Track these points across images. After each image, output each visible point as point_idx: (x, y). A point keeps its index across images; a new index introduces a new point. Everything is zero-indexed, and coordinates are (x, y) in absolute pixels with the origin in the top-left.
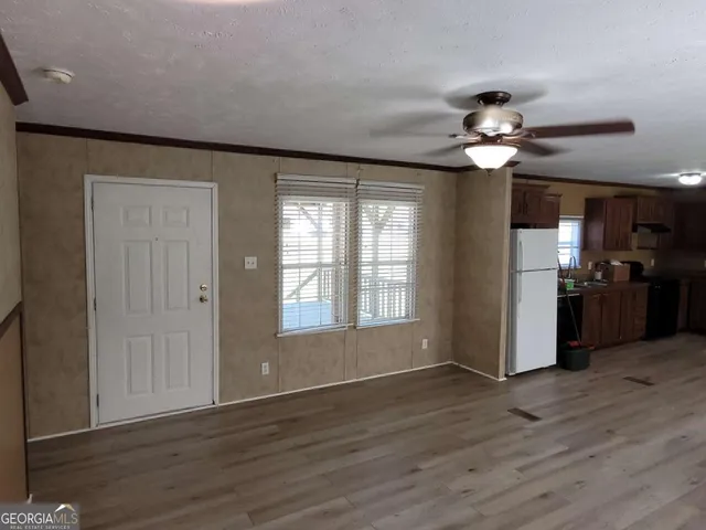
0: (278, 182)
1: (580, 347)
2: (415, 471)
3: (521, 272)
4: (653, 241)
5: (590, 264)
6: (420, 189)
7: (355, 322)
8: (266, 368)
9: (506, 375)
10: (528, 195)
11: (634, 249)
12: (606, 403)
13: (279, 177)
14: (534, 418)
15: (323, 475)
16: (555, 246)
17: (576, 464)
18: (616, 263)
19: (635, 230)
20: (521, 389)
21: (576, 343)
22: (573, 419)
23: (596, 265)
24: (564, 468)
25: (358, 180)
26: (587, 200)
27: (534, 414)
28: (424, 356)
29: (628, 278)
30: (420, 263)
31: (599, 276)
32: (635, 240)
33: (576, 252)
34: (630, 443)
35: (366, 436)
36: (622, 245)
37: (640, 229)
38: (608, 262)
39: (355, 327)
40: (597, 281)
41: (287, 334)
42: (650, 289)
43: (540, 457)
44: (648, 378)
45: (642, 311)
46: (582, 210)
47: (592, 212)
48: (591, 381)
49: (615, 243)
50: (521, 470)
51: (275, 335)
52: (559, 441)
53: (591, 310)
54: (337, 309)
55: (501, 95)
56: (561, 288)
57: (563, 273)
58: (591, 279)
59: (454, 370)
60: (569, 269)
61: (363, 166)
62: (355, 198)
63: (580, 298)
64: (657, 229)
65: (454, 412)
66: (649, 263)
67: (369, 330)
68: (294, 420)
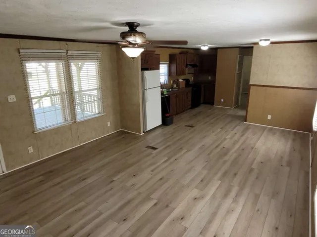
0: (21, 53)
1: (170, 116)
2: (112, 181)
3: (146, 89)
4: (192, 70)
5: (172, 81)
6: (100, 54)
7: (75, 119)
8: (31, 150)
9: (144, 132)
10: (147, 55)
11: (186, 73)
12: (180, 137)
13: (21, 51)
14: (155, 149)
15: (71, 194)
16: (159, 76)
17: (171, 163)
18: (181, 80)
19: (187, 67)
20: (150, 137)
21: (168, 115)
22: (169, 146)
23: (174, 82)
24: (167, 166)
25: (67, 51)
26: (169, 55)
27: (155, 147)
28: (109, 128)
29: (184, 86)
30: (103, 88)
31: (175, 86)
32: (187, 71)
33: (166, 77)
34: (188, 151)
35: (89, 171)
36: (183, 73)
37: (188, 66)
38: (178, 80)
39: (75, 122)
40: (175, 88)
41: (40, 131)
42: (192, 89)
43: (159, 164)
44: (192, 124)
45: (190, 98)
46: (168, 59)
47: (172, 60)
48: (174, 129)
49: (180, 73)
50: (152, 171)
51: (33, 132)
52: (165, 156)
53: (173, 101)
54: (65, 115)
55: (136, 24)
56: (162, 93)
57: (162, 86)
58: (172, 88)
59: (122, 133)
60: (164, 84)
61: (68, 43)
62: (67, 60)
63: (169, 96)
64: (194, 66)
65: (125, 152)
66: (192, 79)
67: (82, 123)
68: (51, 172)
